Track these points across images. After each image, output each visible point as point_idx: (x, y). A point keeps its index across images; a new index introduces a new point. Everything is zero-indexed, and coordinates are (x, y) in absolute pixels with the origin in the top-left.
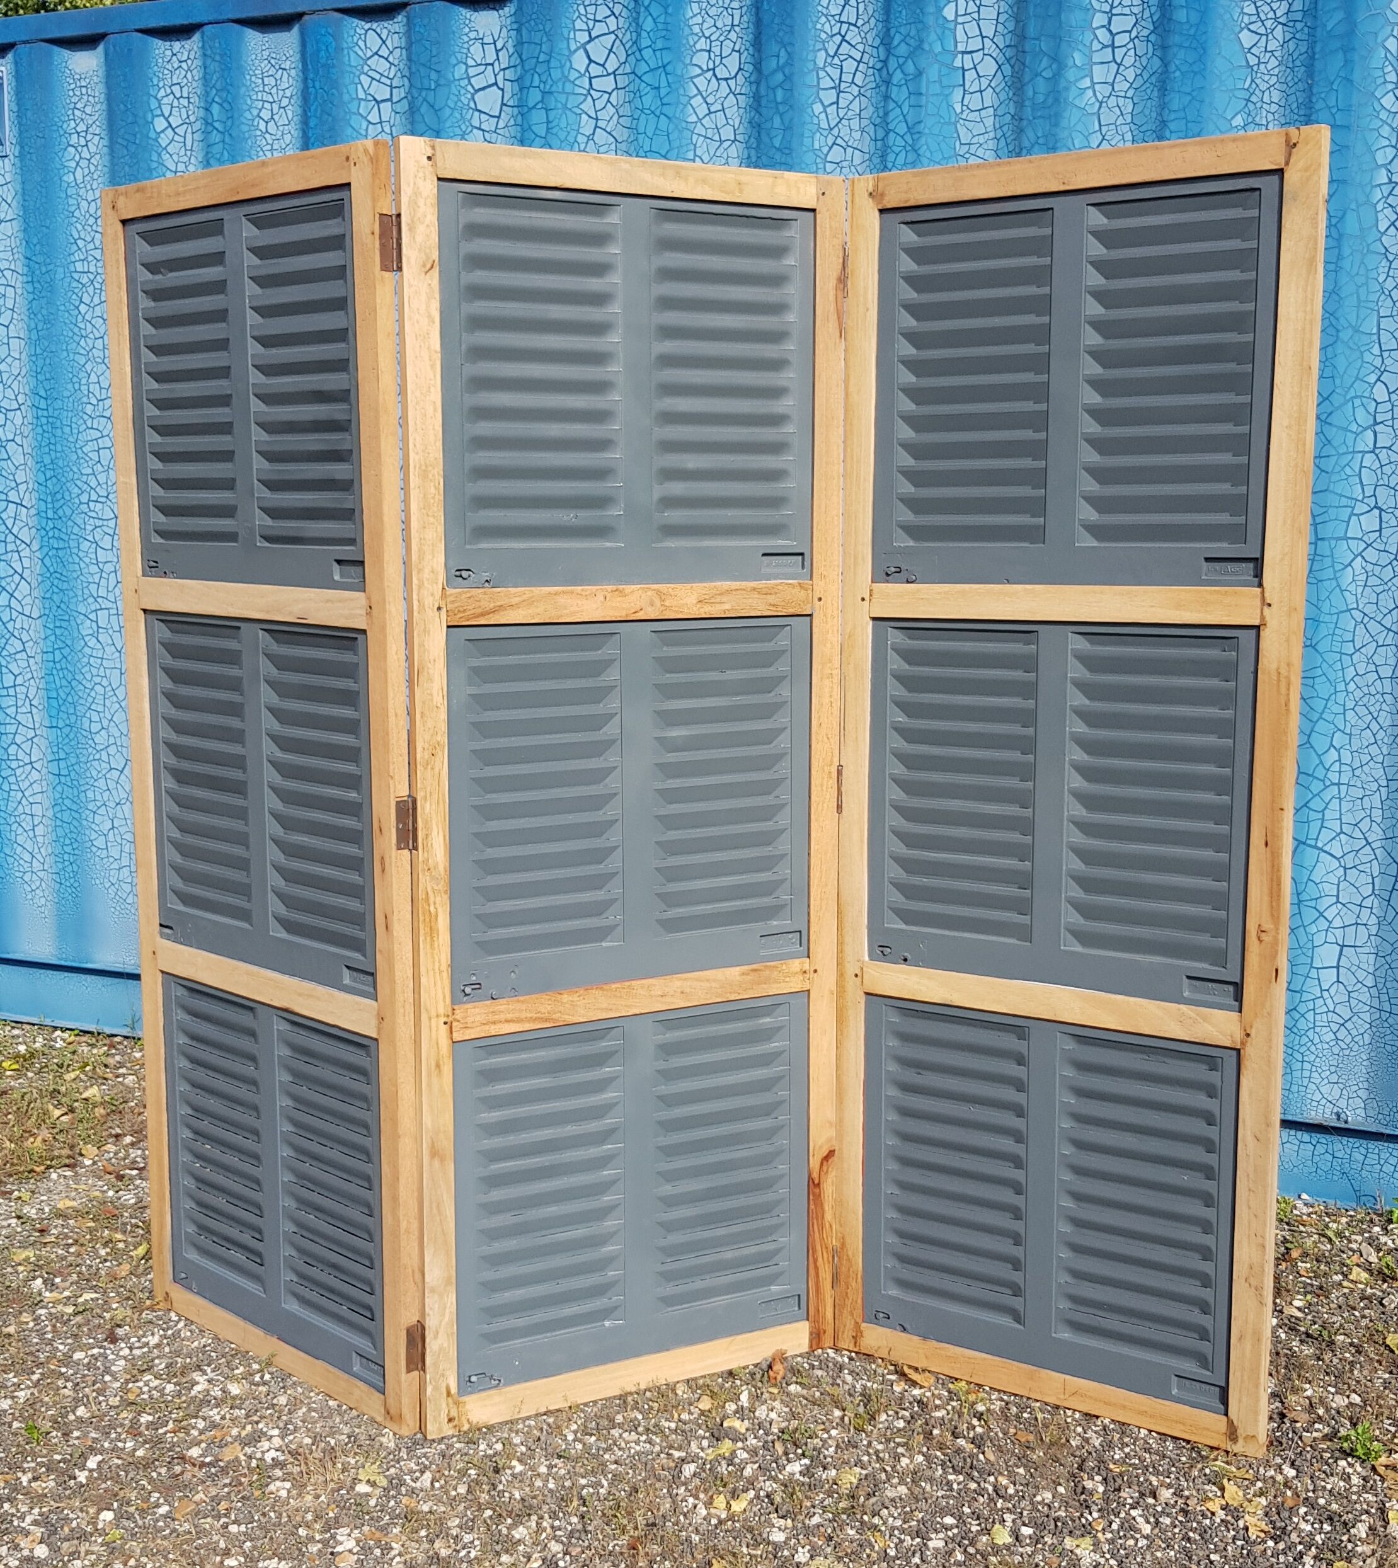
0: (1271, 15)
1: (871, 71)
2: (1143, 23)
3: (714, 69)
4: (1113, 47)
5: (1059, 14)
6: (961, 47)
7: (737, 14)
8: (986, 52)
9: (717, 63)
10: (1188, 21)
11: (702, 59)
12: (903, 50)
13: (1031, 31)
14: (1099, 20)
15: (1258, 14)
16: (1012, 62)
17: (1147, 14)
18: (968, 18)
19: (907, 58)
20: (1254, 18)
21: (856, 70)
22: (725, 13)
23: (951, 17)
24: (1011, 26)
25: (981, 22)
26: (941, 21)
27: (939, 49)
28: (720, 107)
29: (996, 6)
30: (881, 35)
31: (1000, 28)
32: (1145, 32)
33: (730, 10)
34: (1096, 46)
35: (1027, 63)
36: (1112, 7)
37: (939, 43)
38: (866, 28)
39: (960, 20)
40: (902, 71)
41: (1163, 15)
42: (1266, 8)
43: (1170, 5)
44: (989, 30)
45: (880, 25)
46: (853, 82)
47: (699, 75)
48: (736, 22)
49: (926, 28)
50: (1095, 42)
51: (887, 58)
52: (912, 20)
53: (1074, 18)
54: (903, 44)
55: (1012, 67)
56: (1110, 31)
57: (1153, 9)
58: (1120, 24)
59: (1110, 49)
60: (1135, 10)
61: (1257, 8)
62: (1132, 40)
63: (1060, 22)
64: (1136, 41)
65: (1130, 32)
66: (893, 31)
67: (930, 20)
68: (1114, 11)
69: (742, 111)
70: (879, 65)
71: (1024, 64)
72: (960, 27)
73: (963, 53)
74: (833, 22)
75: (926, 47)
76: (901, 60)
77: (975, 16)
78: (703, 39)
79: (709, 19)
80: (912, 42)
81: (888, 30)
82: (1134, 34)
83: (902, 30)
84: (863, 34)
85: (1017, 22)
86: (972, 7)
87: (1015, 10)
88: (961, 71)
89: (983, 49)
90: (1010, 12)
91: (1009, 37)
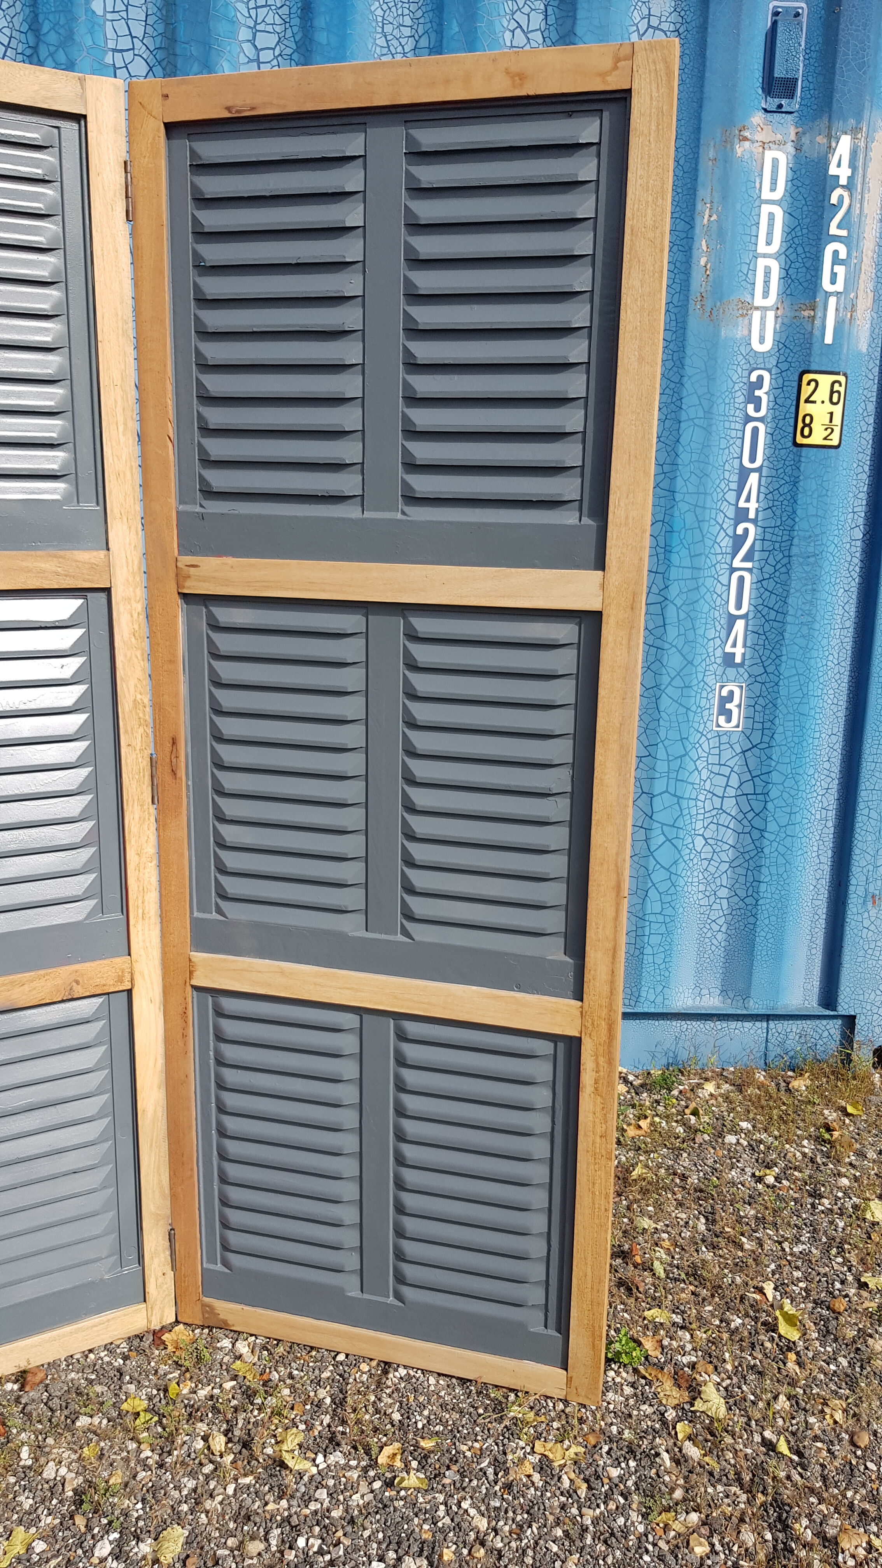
0: (400, 49)
2: (285, 42)
4: (259, 63)
5: (207, 21)
6: (111, 45)
8: (136, 52)
10: (329, 44)
12: (52, 38)
13: (182, 32)
14: (244, 34)
15: (389, 47)
16: (164, 63)
17: (289, 33)
18: (116, 16)
19: (58, 47)
20: (385, 51)
23: (100, 12)
24: (161, 28)
25: (130, 22)
26: (90, 13)
27: (89, 42)
29: (144, 8)
30: (29, 20)
31: (149, 30)
32: (289, 51)
34: (243, 59)
35: (179, 66)
36: (256, 23)
37: (89, 35)
38: (12, 12)
39: (109, 16)
40: (54, 61)
41: (305, 36)
42: (395, 43)
43: (311, 26)
44: (138, 30)
45: (27, 10)
49: (74, 19)
50: (242, 55)
51: (37, 44)
52: (60, 8)
53: (222, 27)
54: (52, 32)
55: (164, 69)
56: (255, 47)
57: (295, 29)
58: (263, 40)
59: (255, 64)
60: (278, 29)
61: (387, 41)
62: (276, 57)
63: (209, 30)
64: (280, 58)
65: (274, 49)
66: (41, 18)
67: (80, 12)
68: (258, 27)
70: (28, 52)
71: (176, 67)
72: (108, 24)
73: (114, 50)
75: (77, 38)
76: (52, 49)
77: (124, 14)
80: (61, 31)
81: (36, 15)
82: (277, 52)
83: (51, 17)
84: (9, 19)
85: (167, 24)
86: (120, 6)
87: (164, 12)
88: (112, 69)
89: (133, 49)
90: (158, 14)
91: (159, 39)
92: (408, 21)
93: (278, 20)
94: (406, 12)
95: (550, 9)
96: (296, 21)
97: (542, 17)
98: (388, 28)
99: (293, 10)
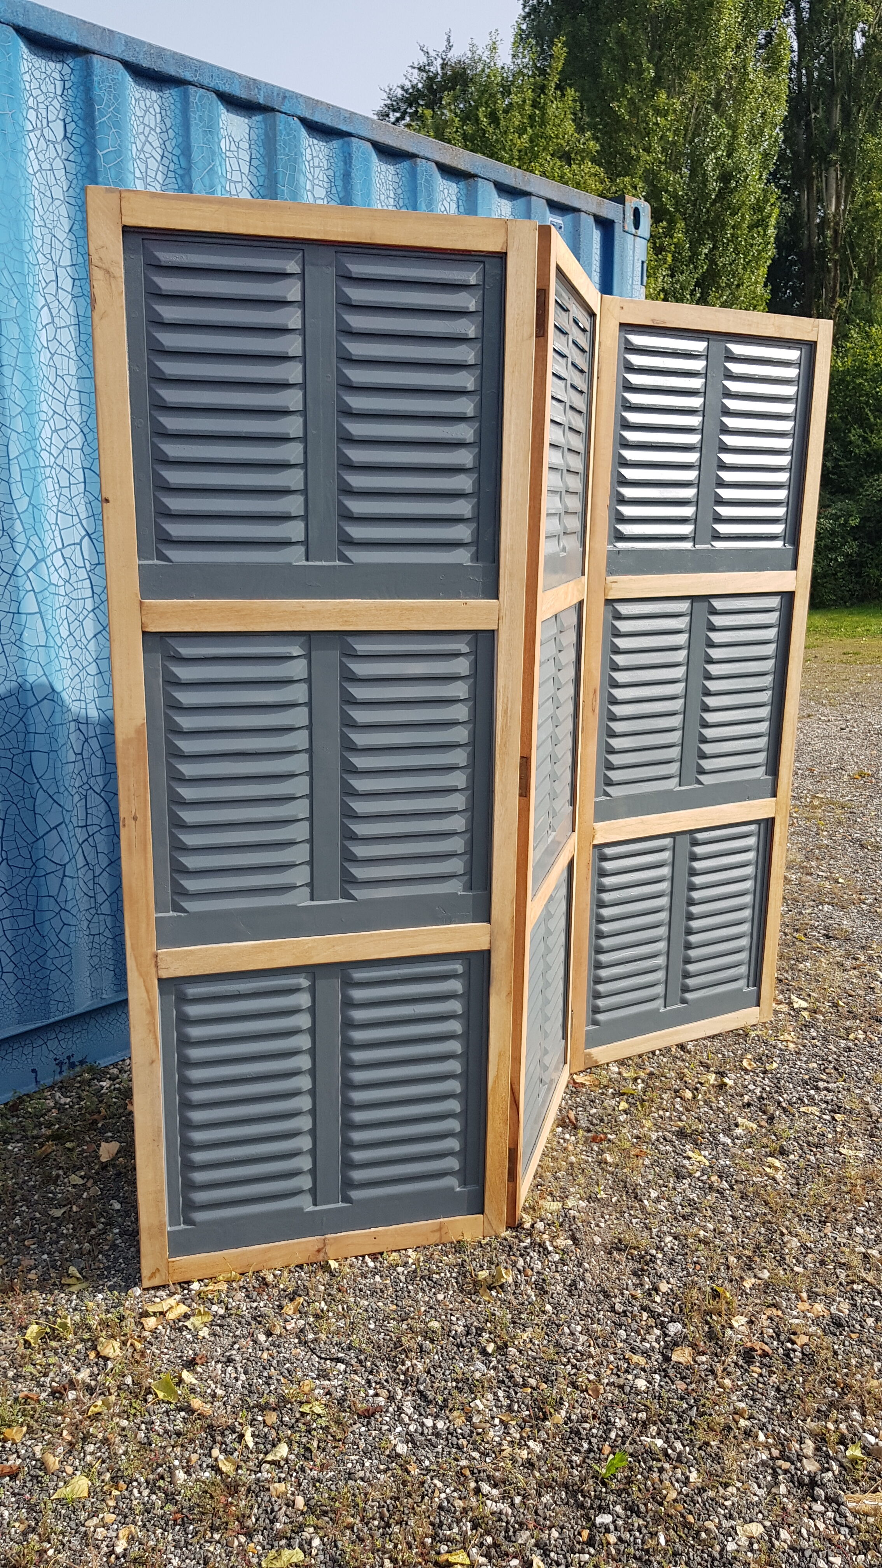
1: (171, 174)
3: (42, 129)
7: (59, 85)
9: (45, 124)
11: (32, 115)
17: (334, 190)
21: (158, 169)
22: (47, 79)
24: (264, 171)
28: (49, 167)
30: (180, 148)
31: (253, 169)
33: (52, 79)
37: (219, 168)
38: (165, 136)
39: (228, 154)
43: (350, 189)
44: (245, 169)
45: (177, 138)
46: (155, 179)
47: (31, 131)
48: (59, 92)
49: (213, 153)
57: (339, 189)
60: (327, 185)
67: (216, 149)
69: (70, 177)
72: (228, 160)
74: (138, 123)
77: (236, 154)
78: (31, 98)
79: (33, 80)
81: (187, 144)
84: (162, 142)
85: (268, 169)
86: (234, 148)
87: (265, 159)
89: (242, 182)
90: (261, 160)
91: (261, 179)
92: (392, 195)
93: (326, 179)
94: (391, 188)
95: (460, 202)
96: (339, 183)
97: (455, 206)
98: (382, 197)
99: (338, 174)
